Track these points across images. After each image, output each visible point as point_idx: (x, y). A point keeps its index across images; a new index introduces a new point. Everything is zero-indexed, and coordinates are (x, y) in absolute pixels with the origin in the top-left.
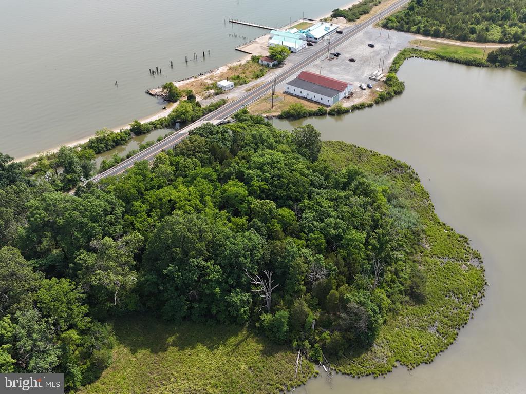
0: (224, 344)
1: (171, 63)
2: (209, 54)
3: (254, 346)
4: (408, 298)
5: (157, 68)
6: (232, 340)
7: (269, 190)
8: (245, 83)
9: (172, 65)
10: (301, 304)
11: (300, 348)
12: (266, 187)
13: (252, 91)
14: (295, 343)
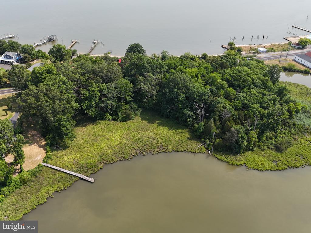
0: (176, 130)
1: (243, 37)
2: (267, 38)
3: (187, 135)
4: (273, 147)
5: (234, 38)
6: (180, 131)
7: (231, 81)
8: (274, 52)
9: (243, 39)
10: (212, 123)
11: (204, 143)
12: (230, 79)
13: (275, 56)
14: (203, 139)
